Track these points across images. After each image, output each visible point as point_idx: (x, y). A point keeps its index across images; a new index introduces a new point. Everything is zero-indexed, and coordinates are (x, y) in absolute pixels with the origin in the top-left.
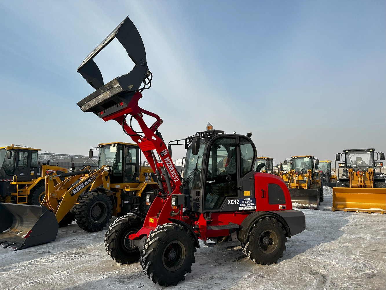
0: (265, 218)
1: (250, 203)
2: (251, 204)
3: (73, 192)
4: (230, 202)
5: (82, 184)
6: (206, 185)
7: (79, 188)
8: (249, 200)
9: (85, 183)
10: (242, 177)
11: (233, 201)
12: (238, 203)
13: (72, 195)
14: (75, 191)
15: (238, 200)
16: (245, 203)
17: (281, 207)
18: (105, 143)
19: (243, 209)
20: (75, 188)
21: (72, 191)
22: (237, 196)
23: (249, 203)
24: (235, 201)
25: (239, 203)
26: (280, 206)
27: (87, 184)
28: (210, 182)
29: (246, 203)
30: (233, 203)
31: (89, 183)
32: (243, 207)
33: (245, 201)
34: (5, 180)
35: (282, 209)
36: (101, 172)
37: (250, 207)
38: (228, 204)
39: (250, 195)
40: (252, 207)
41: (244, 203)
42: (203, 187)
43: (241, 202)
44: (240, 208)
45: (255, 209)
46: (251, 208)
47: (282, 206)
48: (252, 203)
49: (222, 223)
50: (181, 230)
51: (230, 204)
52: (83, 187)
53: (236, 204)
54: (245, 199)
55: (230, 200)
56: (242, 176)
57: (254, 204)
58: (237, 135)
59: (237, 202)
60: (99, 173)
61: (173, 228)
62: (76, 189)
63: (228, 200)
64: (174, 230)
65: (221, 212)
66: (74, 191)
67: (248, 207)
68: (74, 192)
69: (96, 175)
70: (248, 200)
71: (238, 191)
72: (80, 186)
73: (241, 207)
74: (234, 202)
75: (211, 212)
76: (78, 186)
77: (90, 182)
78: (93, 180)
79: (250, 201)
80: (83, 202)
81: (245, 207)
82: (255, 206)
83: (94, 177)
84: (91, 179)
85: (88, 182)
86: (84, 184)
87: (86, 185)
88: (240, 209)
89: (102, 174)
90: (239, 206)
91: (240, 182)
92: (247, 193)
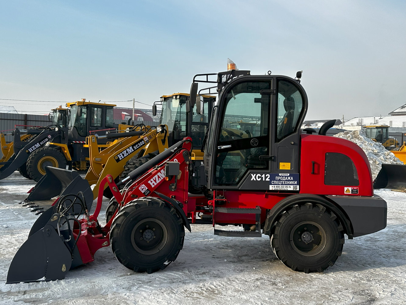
0: (305, 204)
1: (288, 180)
2: (291, 183)
3: (118, 157)
4: (255, 177)
5: (131, 148)
6: (218, 151)
7: (127, 152)
8: (287, 176)
9: (135, 147)
10: (278, 142)
11: (260, 176)
12: (267, 179)
13: (118, 160)
14: (122, 156)
15: (269, 175)
16: (280, 180)
17: (348, 190)
18: (168, 95)
19: (275, 188)
20: (122, 152)
21: (117, 155)
22: (267, 168)
23: (286, 180)
24: (263, 176)
25: (269, 180)
26: (346, 189)
27: (138, 149)
28: (223, 147)
29: (282, 180)
30: (260, 179)
31: (139, 147)
32: (275, 186)
33: (280, 176)
34: (78, 142)
35: (351, 193)
36: (156, 134)
37: (288, 186)
38: (252, 180)
39: (289, 169)
40: (292, 186)
41: (278, 180)
42: (212, 154)
43: (273, 178)
44: (271, 186)
45: (298, 189)
46: (291, 188)
47: (350, 189)
48: (292, 180)
49: (245, 205)
50: (161, 207)
51: (255, 180)
52: (132, 152)
53: (264, 180)
54: (280, 174)
55: (255, 175)
56: (277, 140)
57: (296, 182)
58: (273, 77)
59: (266, 177)
60: (153, 135)
61: (147, 203)
62: (123, 154)
63: (252, 175)
64: (149, 205)
65: (241, 190)
66: (120, 155)
67: (285, 186)
68: (120, 157)
69: (150, 137)
70: (285, 176)
71: (270, 162)
72: (128, 150)
73: (273, 186)
74: (262, 178)
75: (225, 190)
76: (126, 150)
77: (141, 146)
78: (145, 144)
79: (289, 178)
80: (127, 170)
81: (280, 186)
82: (298, 186)
83: (146, 139)
84: (143, 143)
85: (139, 145)
86: (134, 149)
87: (136, 149)
88: (271, 188)
89: (157, 136)
90: (270, 183)
91: (274, 148)
92: (285, 166)
